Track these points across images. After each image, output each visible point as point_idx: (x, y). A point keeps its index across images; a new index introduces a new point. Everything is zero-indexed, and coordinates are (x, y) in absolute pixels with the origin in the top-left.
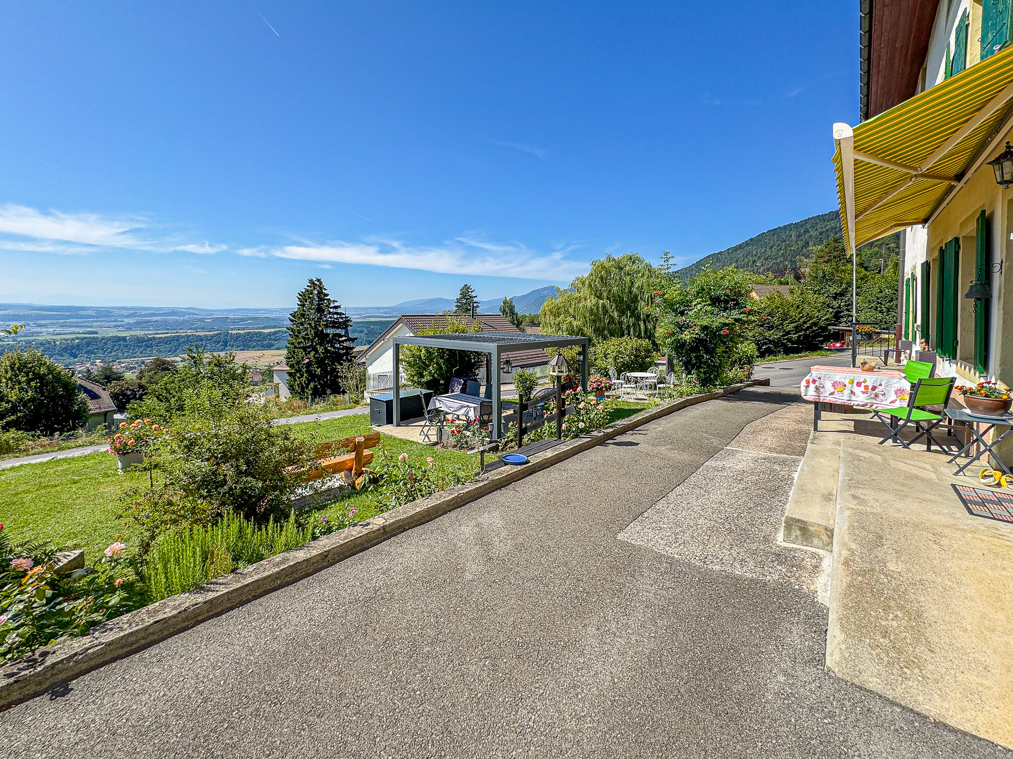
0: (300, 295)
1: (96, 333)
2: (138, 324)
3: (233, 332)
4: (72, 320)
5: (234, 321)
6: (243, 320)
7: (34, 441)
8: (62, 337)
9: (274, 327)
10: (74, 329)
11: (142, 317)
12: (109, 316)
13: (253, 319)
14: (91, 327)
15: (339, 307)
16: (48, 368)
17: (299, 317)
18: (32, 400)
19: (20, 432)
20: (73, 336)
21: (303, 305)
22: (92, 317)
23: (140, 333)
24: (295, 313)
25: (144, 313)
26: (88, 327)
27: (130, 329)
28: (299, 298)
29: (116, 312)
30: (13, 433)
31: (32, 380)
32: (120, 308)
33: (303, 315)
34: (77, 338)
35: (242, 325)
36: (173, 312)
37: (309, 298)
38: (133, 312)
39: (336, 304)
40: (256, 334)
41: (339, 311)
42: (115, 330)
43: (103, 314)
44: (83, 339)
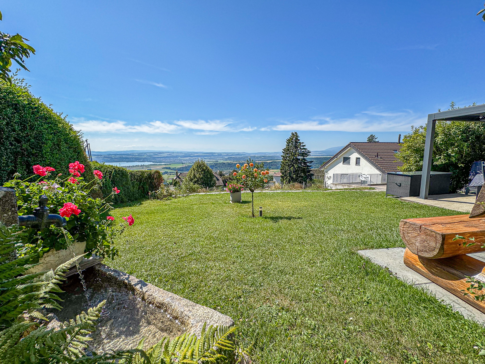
0: (287, 140)
1: (218, 161)
2: (228, 158)
3: (257, 162)
4: (212, 157)
5: (257, 158)
6: (260, 157)
7: (201, 189)
8: (210, 162)
9: (271, 160)
10: (212, 160)
11: (230, 156)
12: (221, 156)
13: (264, 156)
14: (217, 159)
15: (305, 146)
16: (206, 167)
17: (286, 151)
18: (202, 178)
19: (198, 185)
20: (212, 162)
21: (288, 145)
22: (217, 156)
23: (229, 162)
24: (285, 149)
25: (230, 154)
26: (216, 159)
27: (226, 160)
28: (287, 142)
29: (223, 154)
30: (196, 185)
31: (202, 171)
32: (224, 153)
33: (288, 150)
34: (213, 163)
35: (260, 159)
36: (238, 154)
37: (292, 141)
38: (227, 154)
39: (303, 144)
40: (265, 163)
41: (305, 147)
42: (222, 160)
43: (220, 155)
44: (215, 163)
